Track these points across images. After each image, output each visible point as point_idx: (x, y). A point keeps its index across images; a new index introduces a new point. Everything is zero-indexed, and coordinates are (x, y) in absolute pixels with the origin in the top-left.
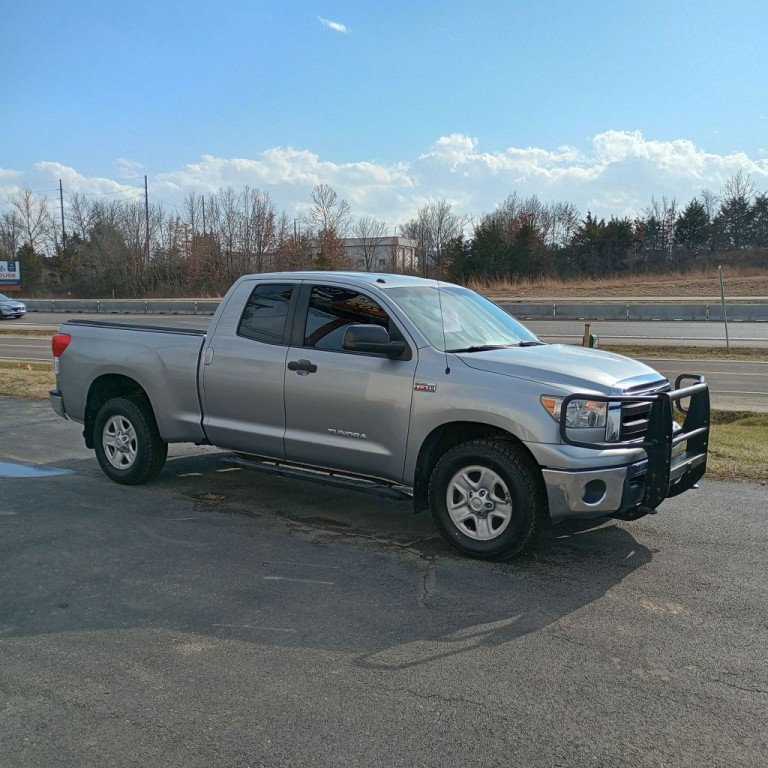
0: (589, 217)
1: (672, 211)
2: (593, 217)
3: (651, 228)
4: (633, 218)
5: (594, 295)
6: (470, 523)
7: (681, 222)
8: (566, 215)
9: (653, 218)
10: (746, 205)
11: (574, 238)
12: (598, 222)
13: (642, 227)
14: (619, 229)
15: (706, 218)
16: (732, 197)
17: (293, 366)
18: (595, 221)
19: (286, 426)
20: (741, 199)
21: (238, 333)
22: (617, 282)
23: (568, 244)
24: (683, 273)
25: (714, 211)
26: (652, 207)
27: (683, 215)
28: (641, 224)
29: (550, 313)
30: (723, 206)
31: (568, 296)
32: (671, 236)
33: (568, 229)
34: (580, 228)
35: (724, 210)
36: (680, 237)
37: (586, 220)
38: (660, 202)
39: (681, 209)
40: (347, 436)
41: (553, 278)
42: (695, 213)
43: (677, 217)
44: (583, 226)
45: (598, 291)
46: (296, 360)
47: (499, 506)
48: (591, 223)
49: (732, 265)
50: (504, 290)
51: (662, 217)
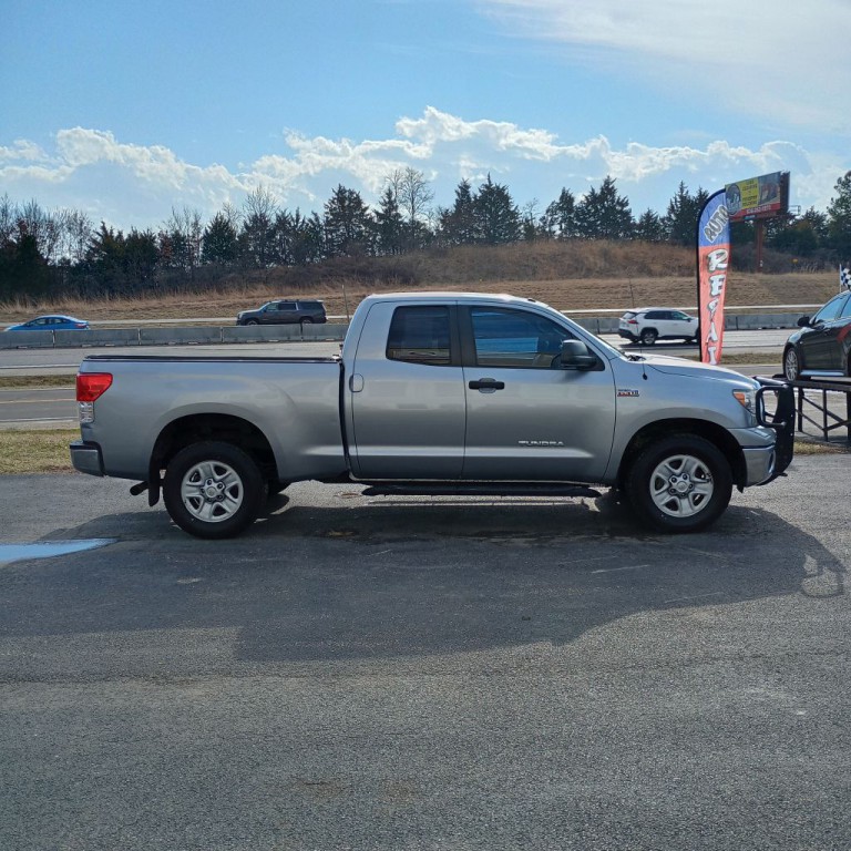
0: (104, 228)
1: (196, 224)
2: (108, 228)
3: (176, 243)
4: (156, 231)
5: (132, 318)
6: (672, 505)
7: (208, 238)
8: (77, 225)
9: (177, 232)
10: (266, 222)
11: (89, 252)
12: (115, 234)
13: (165, 241)
14: (141, 243)
15: (232, 234)
16: (253, 213)
17: (474, 385)
18: (112, 232)
19: (466, 444)
20: (263, 216)
21: (389, 356)
22: (154, 302)
23: (83, 258)
24: (220, 291)
25: (238, 227)
26: (174, 221)
27: (209, 230)
28: (166, 238)
29: (134, 338)
30: (245, 222)
31: (102, 319)
32: (200, 252)
33: (81, 242)
34: (94, 241)
35: (246, 226)
36: (209, 253)
37: (100, 231)
38: (182, 214)
39: (206, 224)
40: (541, 446)
41: (76, 299)
42: (221, 229)
43: (203, 231)
44: (99, 239)
45: (135, 313)
46: (476, 379)
47: (699, 485)
48: (107, 236)
49: (266, 282)
50: (17, 313)
51: (186, 231)
